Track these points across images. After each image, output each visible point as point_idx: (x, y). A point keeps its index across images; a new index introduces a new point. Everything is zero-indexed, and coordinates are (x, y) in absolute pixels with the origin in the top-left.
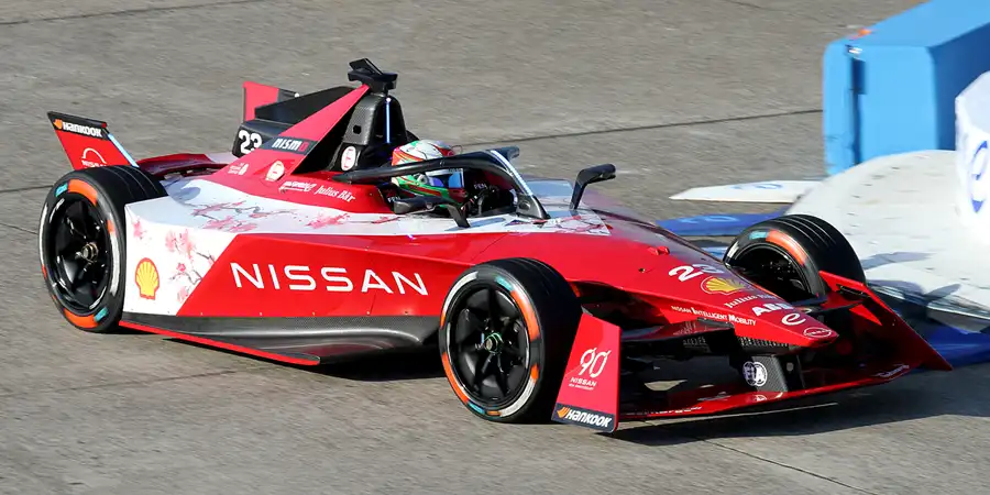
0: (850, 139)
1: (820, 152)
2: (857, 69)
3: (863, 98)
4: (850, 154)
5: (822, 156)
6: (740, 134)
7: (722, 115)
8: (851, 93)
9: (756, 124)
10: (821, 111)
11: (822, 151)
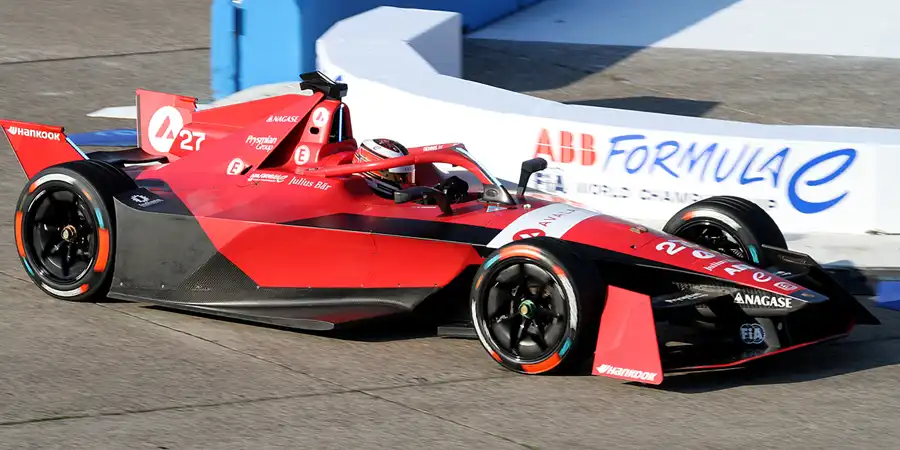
0: (232, 71)
1: (207, 82)
2: (238, 14)
3: (244, 39)
4: (231, 83)
5: (209, 84)
6: (145, 66)
7: (131, 50)
8: (234, 36)
9: (155, 58)
10: (208, 48)
11: (210, 80)
